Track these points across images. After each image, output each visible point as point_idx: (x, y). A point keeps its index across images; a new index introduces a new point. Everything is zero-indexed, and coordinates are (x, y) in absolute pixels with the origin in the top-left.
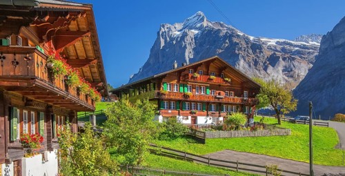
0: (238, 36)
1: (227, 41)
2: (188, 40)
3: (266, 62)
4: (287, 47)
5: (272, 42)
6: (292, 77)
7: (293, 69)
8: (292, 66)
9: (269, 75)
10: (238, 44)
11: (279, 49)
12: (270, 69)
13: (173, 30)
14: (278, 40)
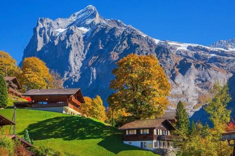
0: (139, 36)
1: (125, 42)
2: (73, 39)
3: (173, 70)
4: (201, 53)
5: (183, 47)
6: (207, 88)
7: (209, 79)
8: (207, 75)
9: (177, 85)
10: (138, 46)
11: (191, 56)
12: (179, 78)
13: (55, 26)
14: (190, 45)
